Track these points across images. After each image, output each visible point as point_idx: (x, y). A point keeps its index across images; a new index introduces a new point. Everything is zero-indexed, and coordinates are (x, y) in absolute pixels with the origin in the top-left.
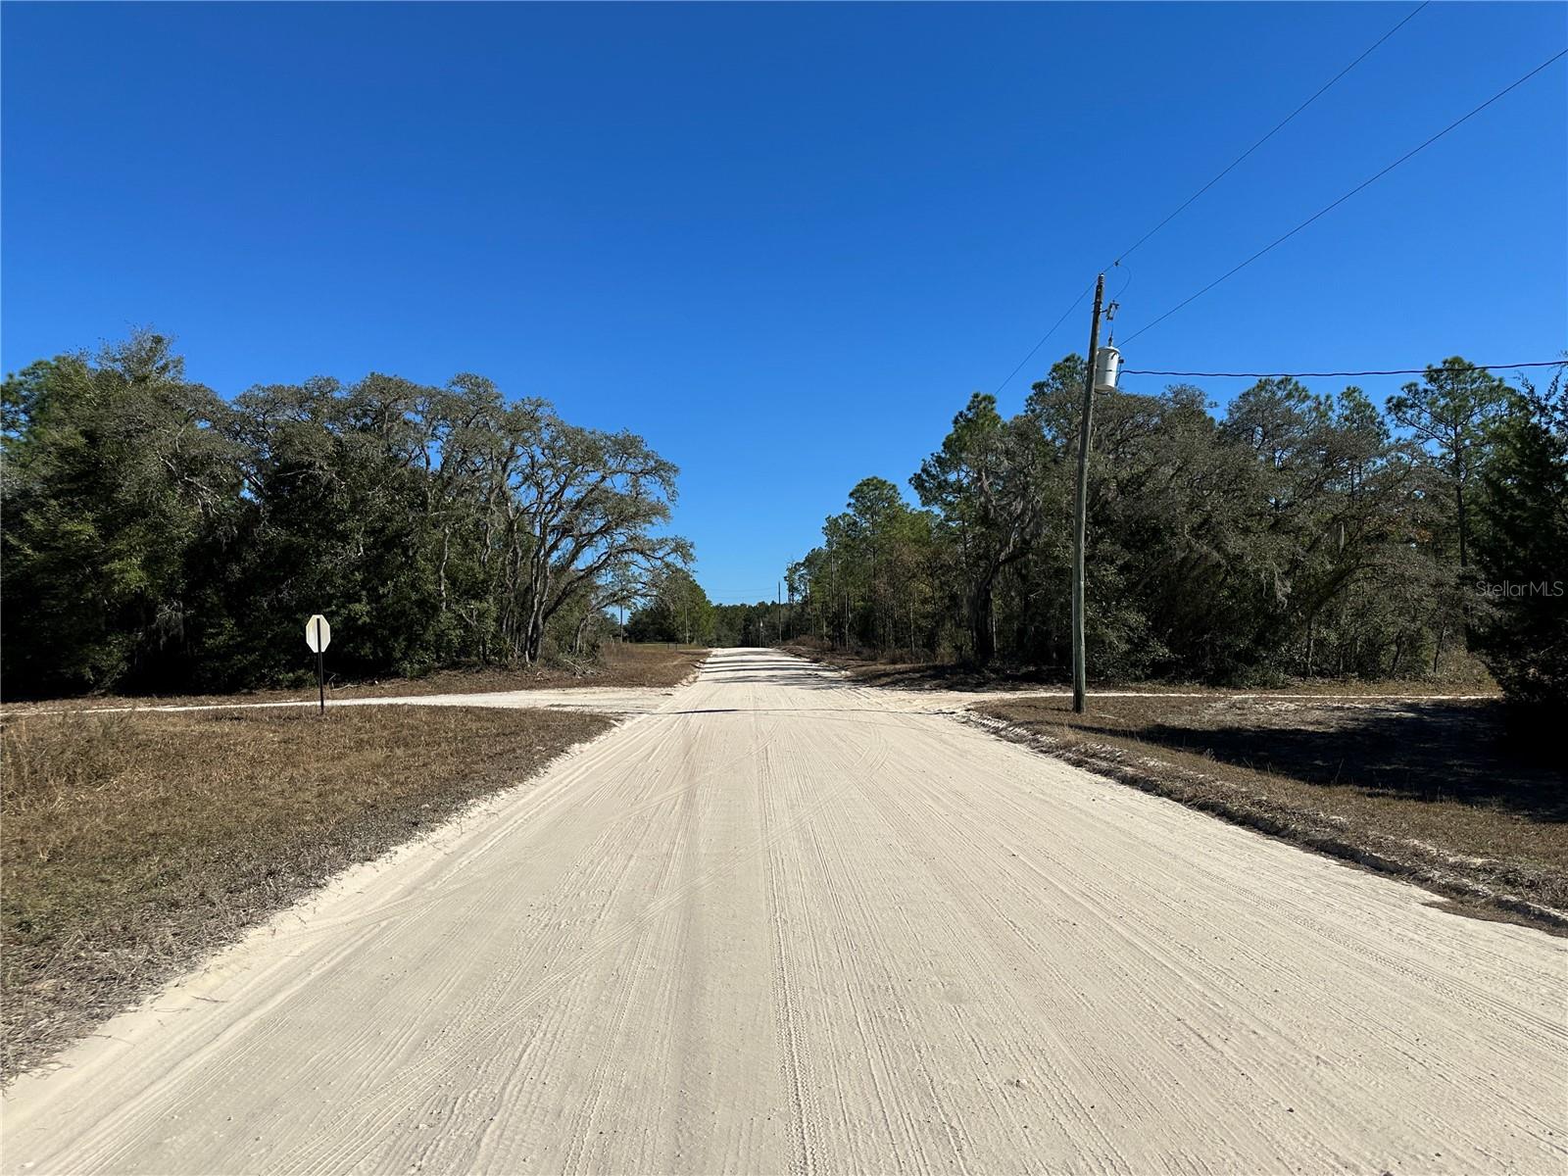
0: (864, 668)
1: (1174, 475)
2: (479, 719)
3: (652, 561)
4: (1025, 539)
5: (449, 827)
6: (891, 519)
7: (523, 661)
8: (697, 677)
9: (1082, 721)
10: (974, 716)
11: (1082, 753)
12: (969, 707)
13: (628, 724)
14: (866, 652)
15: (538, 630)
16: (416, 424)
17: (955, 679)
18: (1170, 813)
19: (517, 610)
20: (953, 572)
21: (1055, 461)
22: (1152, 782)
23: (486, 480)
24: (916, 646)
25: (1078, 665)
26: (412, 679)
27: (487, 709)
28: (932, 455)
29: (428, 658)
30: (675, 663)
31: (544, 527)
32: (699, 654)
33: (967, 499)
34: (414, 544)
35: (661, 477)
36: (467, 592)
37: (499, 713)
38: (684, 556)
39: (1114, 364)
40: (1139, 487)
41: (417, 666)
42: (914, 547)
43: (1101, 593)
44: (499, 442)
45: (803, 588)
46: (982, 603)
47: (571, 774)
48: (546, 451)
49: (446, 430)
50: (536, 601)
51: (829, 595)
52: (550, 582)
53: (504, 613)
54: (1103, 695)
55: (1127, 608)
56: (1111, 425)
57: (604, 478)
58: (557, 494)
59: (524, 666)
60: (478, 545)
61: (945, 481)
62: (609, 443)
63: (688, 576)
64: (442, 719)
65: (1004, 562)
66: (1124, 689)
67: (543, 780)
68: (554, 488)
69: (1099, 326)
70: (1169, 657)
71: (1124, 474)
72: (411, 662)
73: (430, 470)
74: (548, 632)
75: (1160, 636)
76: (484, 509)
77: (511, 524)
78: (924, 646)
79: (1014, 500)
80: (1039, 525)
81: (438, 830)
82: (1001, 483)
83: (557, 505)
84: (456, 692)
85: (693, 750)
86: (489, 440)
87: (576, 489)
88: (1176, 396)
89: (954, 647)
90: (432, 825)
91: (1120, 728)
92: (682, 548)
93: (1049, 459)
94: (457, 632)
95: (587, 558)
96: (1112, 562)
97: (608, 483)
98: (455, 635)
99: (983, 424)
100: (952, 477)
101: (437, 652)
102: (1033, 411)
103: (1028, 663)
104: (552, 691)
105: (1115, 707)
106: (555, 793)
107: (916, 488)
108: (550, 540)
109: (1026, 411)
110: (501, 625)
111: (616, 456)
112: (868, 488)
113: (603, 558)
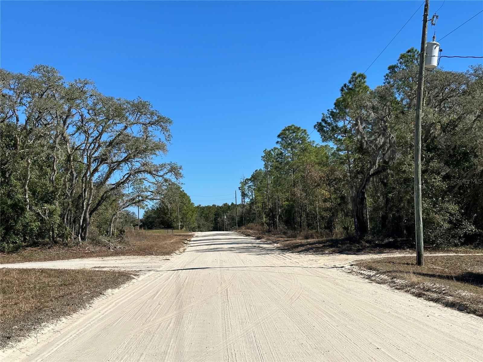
0: (288, 242)
1: (475, 120)
2: (50, 276)
3: (157, 178)
4: (386, 161)
5: (30, 339)
6: (304, 150)
7: (77, 241)
8: (185, 249)
9: (422, 270)
10: (356, 269)
11: (421, 289)
12: (353, 263)
13: (142, 277)
14: (290, 232)
15: (86, 222)
16: (10, 96)
17: (344, 247)
18: (475, 323)
19: (73, 210)
20: (342, 182)
21: (403, 112)
22: (464, 305)
23: (52, 130)
24: (320, 228)
25: (419, 236)
26: (8, 253)
27: (54, 270)
28: (328, 110)
29: (18, 240)
30: (171, 241)
31: (89, 158)
32: (187, 236)
33: (350, 137)
34: (9, 170)
35: (161, 126)
36: (42, 199)
37: (62, 272)
38: (176, 174)
39: (436, 52)
40: (454, 127)
41: (11, 245)
42: (317, 167)
43: (432, 192)
44: (61, 106)
45: (250, 194)
46: (360, 200)
47: (106, 307)
48: (91, 112)
49: (29, 100)
50: (85, 203)
51: (266, 198)
52: (94, 192)
53: (65, 211)
54: (435, 255)
55: (448, 201)
56: (437, 90)
57: (126, 127)
58: (97, 137)
59: (78, 244)
60: (49, 170)
61: (336, 126)
62: (129, 106)
63: (179, 188)
64: (27, 276)
65: (373, 175)
66: (448, 251)
67: (88, 311)
68: (96, 134)
69: (426, 30)
70: (475, 231)
71: (445, 120)
72: (8, 243)
73: (19, 124)
74: (93, 223)
75: (468, 217)
76: (52, 148)
77: (69, 156)
78: (325, 228)
79: (378, 137)
80: (393, 152)
81: (23, 341)
82: (370, 126)
83: (97, 144)
84: (36, 261)
85: (182, 291)
86: (55, 105)
87: (109, 134)
88: (475, 72)
89: (343, 228)
90: (19, 338)
91: (445, 275)
92: (174, 170)
93: (399, 111)
94: (37, 224)
95: (116, 177)
96: (439, 174)
97: (128, 131)
98: (35, 226)
99: (358, 91)
100: (340, 124)
101: (24, 236)
102: (389, 83)
103: (389, 236)
104: (95, 259)
105: (442, 262)
106: (96, 319)
107: (318, 131)
108: (93, 166)
109: (385, 83)
110: (63, 219)
111: (133, 114)
112: (289, 131)
113: (126, 176)
